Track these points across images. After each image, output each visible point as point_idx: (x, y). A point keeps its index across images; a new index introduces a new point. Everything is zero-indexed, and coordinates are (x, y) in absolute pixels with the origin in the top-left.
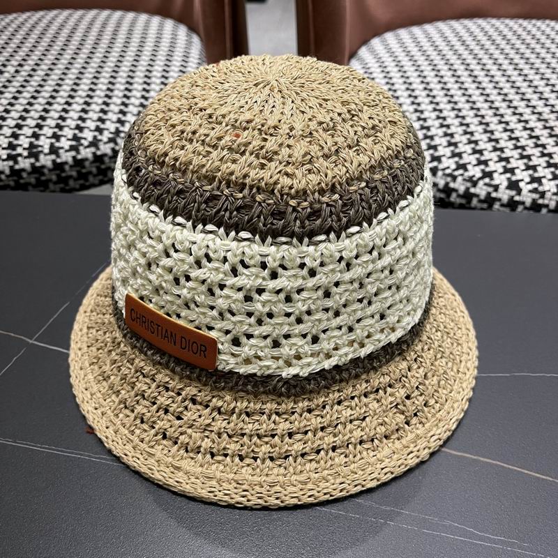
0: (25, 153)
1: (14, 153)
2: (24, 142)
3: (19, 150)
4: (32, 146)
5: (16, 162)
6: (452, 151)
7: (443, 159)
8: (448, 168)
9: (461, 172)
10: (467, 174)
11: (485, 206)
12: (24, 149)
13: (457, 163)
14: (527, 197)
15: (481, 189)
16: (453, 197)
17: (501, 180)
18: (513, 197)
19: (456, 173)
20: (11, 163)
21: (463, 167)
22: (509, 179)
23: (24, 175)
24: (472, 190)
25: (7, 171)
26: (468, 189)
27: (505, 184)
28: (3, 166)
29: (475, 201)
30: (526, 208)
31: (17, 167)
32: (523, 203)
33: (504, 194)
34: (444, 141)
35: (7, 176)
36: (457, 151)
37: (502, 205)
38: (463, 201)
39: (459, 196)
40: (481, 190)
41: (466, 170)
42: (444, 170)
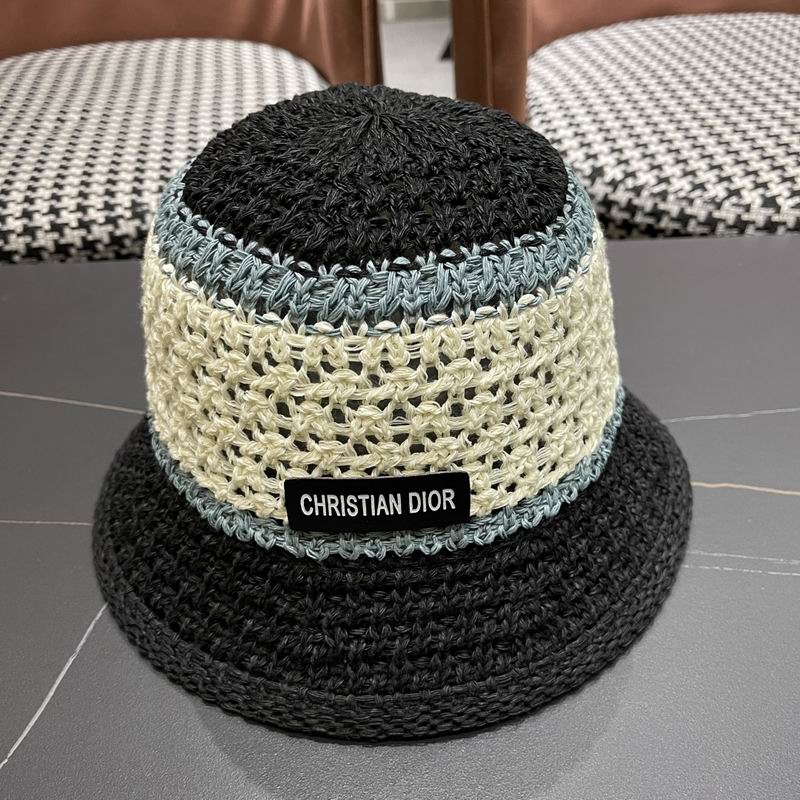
0: (128, 214)
1: (113, 214)
2: (124, 200)
3: (119, 211)
4: (135, 204)
5: (117, 226)
6: (684, 170)
7: (673, 180)
8: (681, 190)
9: (698, 192)
10: (707, 196)
11: (735, 231)
12: (126, 208)
13: (692, 183)
14: (788, 215)
15: (728, 211)
16: (692, 226)
17: (752, 197)
18: (770, 217)
19: (692, 195)
20: (110, 228)
21: (702, 186)
22: (763, 196)
23: (127, 242)
24: (717, 214)
25: (106, 239)
26: (710, 214)
27: (759, 201)
28: (101, 232)
29: (721, 228)
30: (789, 230)
31: (118, 233)
32: (784, 223)
33: (759, 215)
34: (670, 158)
35: (106, 246)
36: (689, 169)
37: (758, 229)
38: (705, 230)
39: (700, 224)
40: (728, 213)
41: (705, 190)
42: (676, 192)
